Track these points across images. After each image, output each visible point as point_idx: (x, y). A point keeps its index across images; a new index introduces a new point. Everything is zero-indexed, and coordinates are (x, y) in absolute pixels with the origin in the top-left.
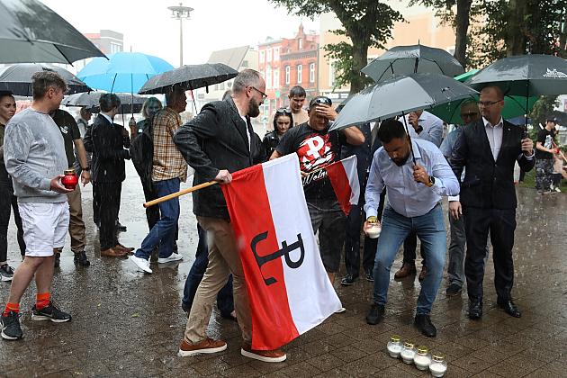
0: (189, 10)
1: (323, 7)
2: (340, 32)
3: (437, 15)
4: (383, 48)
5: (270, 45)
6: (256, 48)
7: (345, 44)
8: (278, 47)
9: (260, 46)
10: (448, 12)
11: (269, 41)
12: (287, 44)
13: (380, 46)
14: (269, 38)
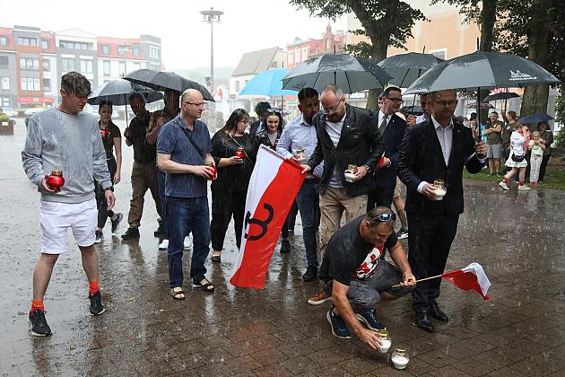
0: (219, 13)
1: (345, 8)
2: (360, 32)
3: (461, 12)
4: (402, 47)
5: (299, 46)
6: (285, 50)
7: (364, 44)
8: (306, 48)
9: (288, 47)
10: (474, 8)
11: (297, 42)
12: (314, 44)
13: (399, 45)
14: (297, 39)
